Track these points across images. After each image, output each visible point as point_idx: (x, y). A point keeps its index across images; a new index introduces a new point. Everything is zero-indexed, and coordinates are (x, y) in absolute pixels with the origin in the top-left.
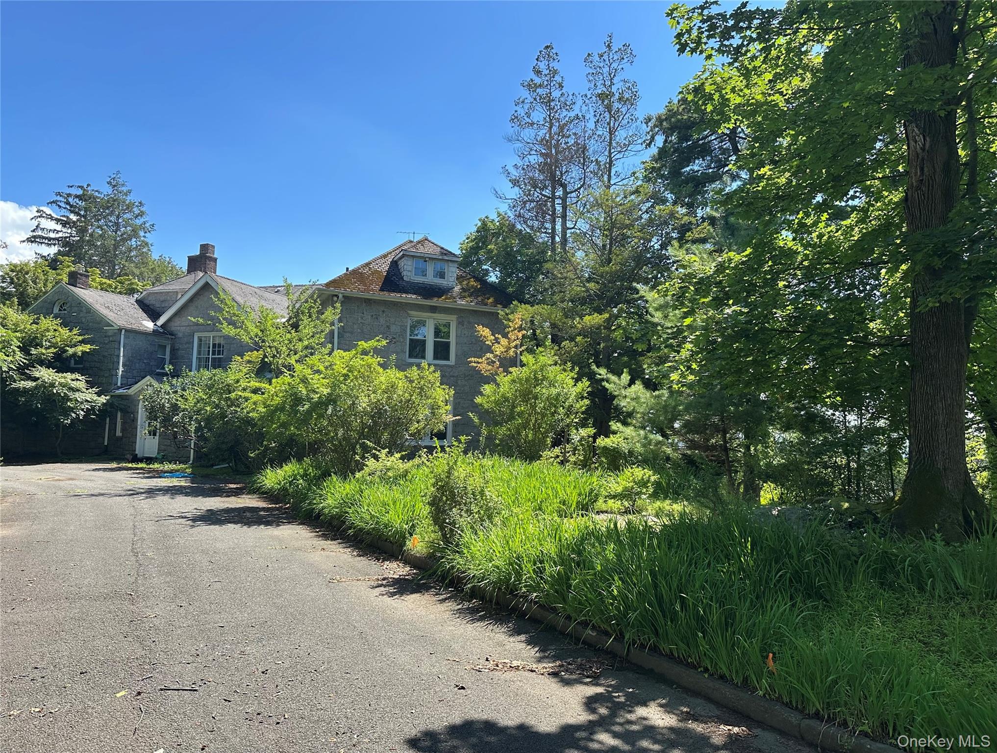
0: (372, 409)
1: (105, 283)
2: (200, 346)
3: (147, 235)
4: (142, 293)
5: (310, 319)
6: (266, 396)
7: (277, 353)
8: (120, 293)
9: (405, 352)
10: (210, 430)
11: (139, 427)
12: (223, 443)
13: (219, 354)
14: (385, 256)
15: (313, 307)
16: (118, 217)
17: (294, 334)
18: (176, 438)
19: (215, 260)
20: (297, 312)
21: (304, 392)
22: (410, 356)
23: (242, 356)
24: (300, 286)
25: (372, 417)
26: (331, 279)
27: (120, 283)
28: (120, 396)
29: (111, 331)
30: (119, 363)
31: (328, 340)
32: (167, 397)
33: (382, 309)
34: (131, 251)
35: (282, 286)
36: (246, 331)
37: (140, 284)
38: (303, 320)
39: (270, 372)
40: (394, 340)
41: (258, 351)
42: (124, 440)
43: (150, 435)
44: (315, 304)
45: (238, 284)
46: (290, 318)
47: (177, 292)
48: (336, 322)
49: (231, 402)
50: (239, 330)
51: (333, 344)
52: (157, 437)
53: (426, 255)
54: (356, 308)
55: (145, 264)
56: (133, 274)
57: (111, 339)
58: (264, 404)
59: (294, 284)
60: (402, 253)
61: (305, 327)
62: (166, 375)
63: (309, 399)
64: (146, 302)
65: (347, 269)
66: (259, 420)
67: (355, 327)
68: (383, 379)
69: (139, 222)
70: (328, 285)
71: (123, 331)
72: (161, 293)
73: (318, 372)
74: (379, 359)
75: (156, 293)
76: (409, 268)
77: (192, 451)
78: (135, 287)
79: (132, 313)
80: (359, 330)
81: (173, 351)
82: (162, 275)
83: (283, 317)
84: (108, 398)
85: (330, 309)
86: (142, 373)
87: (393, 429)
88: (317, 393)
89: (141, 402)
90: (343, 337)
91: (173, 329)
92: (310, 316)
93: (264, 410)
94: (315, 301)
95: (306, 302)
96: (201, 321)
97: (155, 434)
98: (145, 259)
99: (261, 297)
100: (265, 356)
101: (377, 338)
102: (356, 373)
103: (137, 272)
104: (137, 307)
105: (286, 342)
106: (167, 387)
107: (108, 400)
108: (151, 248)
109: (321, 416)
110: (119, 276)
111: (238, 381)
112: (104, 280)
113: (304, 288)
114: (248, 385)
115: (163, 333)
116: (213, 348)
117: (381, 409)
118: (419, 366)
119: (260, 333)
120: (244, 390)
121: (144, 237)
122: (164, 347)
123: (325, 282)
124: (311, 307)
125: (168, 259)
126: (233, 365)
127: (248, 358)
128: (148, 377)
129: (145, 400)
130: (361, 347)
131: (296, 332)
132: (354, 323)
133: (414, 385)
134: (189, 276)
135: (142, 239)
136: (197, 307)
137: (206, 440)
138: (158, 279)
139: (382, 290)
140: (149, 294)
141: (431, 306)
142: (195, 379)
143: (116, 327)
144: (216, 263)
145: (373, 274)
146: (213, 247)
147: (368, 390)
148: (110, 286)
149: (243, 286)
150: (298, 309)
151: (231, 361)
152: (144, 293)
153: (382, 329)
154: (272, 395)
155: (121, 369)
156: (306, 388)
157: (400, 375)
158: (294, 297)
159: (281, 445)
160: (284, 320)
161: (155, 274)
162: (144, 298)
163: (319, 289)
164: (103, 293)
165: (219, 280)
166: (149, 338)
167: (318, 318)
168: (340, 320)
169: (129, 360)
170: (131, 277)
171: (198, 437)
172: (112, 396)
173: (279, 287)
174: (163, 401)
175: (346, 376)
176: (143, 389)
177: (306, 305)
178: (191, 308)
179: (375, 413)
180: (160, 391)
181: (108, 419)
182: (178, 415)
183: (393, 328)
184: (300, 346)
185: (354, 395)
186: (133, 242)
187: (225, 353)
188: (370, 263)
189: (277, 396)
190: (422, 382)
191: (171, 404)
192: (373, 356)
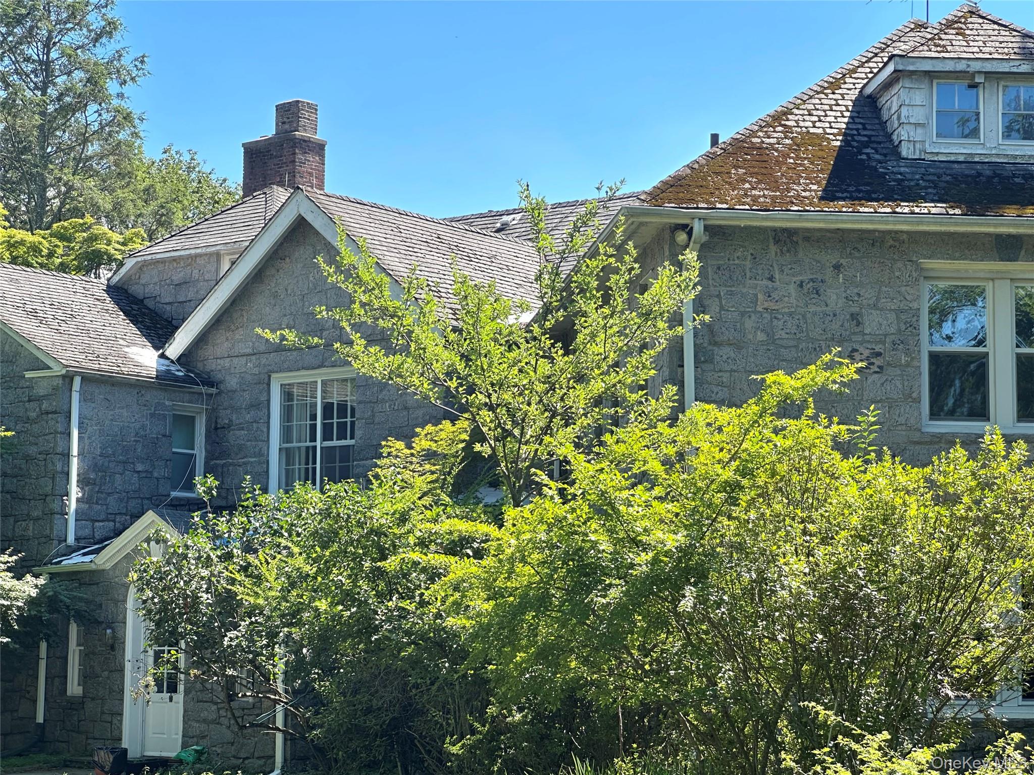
0: (823, 597)
1: (22, 242)
2: (287, 413)
3: (127, 89)
4: (121, 264)
5: (606, 310)
6: (488, 561)
7: (515, 423)
8: (63, 268)
9: (918, 401)
10: (328, 671)
11: (128, 666)
12: (369, 711)
13: (342, 436)
14: (835, 85)
15: (616, 271)
16: (48, 45)
17: (561, 361)
18: (231, 697)
19: (319, 148)
20: (567, 288)
21: (606, 546)
22: (936, 413)
23: (408, 438)
24: (568, 204)
25: (825, 623)
26: (664, 177)
27: (62, 237)
28: (76, 577)
29: (44, 383)
30: (67, 474)
31: (666, 371)
32: (205, 573)
33: (831, 258)
34: (85, 141)
35: (514, 212)
36: (418, 359)
37: (116, 237)
38: (585, 314)
39: (495, 484)
40: (878, 362)
41: (454, 419)
42: (89, 705)
43: (160, 691)
44: (620, 259)
45: (391, 217)
46: (547, 310)
47: (218, 256)
48: (687, 311)
49: (388, 584)
50: (398, 359)
51: (681, 385)
52: (179, 697)
53: (976, 66)
54: (748, 264)
55: (125, 176)
56: (96, 210)
57: (45, 405)
58: (488, 587)
59: (550, 201)
60: (891, 68)
61: (593, 336)
62: (198, 504)
63: (623, 570)
64: (137, 290)
65: (715, 139)
66: (474, 637)
67: (749, 324)
68: (851, 493)
69: (103, 52)
70: (657, 195)
71: (77, 381)
72: (174, 260)
73: (643, 478)
74: (835, 428)
75: (162, 261)
76: (918, 115)
77: (279, 737)
78: (102, 247)
79: (98, 325)
80: (761, 336)
81: (215, 431)
82: (176, 207)
83: (523, 307)
84: (41, 581)
85: (666, 271)
86: (133, 504)
87: (898, 664)
88: (645, 548)
89: (132, 590)
90: (710, 360)
91: (211, 365)
92: (606, 299)
93: (488, 606)
94: (621, 250)
95: (593, 253)
96: (291, 336)
97: (173, 689)
98: (125, 164)
99: (456, 248)
100: (478, 435)
101: (827, 357)
102: (762, 478)
103: (105, 202)
104: (110, 305)
105: (540, 387)
106: (202, 542)
107: (42, 590)
108: (141, 127)
109: (658, 623)
110: (58, 217)
111: (403, 518)
112: (20, 234)
113: (582, 210)
114: (435, 528)
115: (187, 380)
116: (325, 417)
117: (855, 595)
118: (973, 444)
119: (460, 366)
120: (423, 544)
121: (120, 96)
122: (190, 422)
123: (648, 188)
124: (607, 270)
125: (186, 157)
126: (385, 469)
127: (426, 444)
128: (150, 516)
129: (144, 583)
130: (775, 390)
131: (567, 353)
132: (743, 314)
133: (960, 510)
134: (251, 203)
135: (115, 102)
136: (275, 296)
137: (318, 702)
138: (163, 220)
139: (829, 196)
140: (142, 267)
141: (998, 237)
142: (279, 515)
143: (58, 371)
144: (322, 156)
145: (797, 146)
146: (313, 108)
147: (805, 532)
148: (35, 249)
149: (400, 221)
150: (569, 280)
151: (380, 456)
152: (129, 263)
153: (835, 326)
154: (511, 560)
155: (75, 492)
156: (611, 531)
157: (910, 477)
158: (553, 242)
159: (538, 716)
160: (527, 318)
161: (153, 206)
162: (127, 279)
163: (630, 213)
164: (18, 272)
165: (334, 208)
166: (148, 396)
167: (631, 304)
168: (700, 306)
169: (95, 467)
170: (89, 219)
171: (295, 692)
172: (52, 576)
173: (508, 213)
174: (194, 585)
175: (732, 489)
176: (136, 551)
177: (593, 263)
178: (261, 302)
179: (833, 608)
180: (185, 557)
181: (43, 646)
182: (236, 627)
183: (873, 323)
184: (579, 397)
185: (763, 552)
186: (91, 115)
187: (358, 433)
188: (787, 113)
189: (523, 560)
190: (989, 502)
191: (217, 595)
192: (815, 418)
